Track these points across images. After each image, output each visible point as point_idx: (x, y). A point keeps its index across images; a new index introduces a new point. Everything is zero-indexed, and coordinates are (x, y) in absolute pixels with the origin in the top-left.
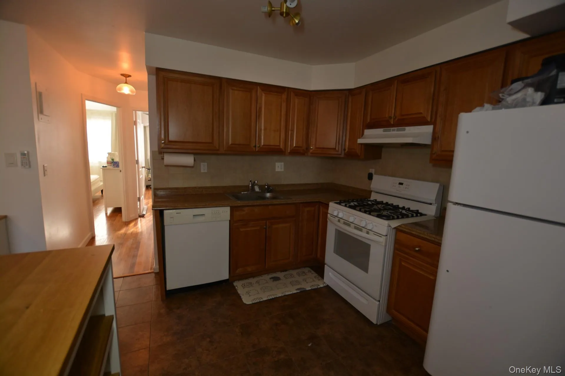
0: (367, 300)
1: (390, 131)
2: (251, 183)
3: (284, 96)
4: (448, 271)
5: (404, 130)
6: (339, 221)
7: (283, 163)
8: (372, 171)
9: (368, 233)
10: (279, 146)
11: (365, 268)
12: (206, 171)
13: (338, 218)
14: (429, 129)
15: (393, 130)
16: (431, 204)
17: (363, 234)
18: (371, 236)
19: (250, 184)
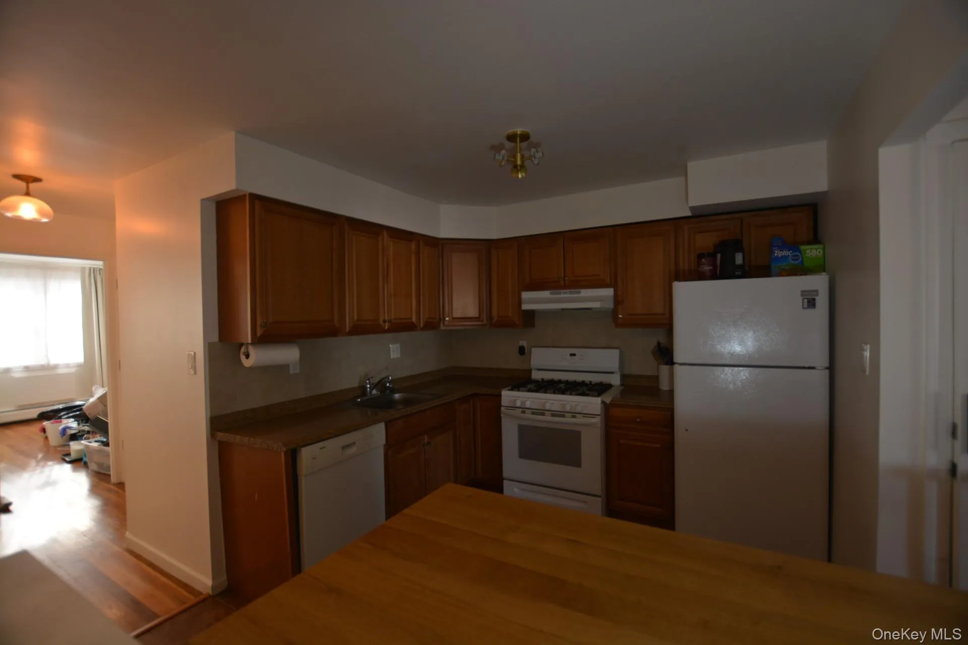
0: (584, 502)
1: (560, 294)
2: (369, 382)
3: (413, 246)
4: (687, 430)
5: (579, 293)
6: (523, 412)
7: (398, 345)
8: (524, 343)
9: (574, 417)
10: (411, 319)
11: (578, 464)
12: (298, 371)
13: (521, 409)
14: (609, 292)
15: (565, 293)
16: (612, 373)
17: (569, 419)
18: (580, 420)
19: (367, 384)
